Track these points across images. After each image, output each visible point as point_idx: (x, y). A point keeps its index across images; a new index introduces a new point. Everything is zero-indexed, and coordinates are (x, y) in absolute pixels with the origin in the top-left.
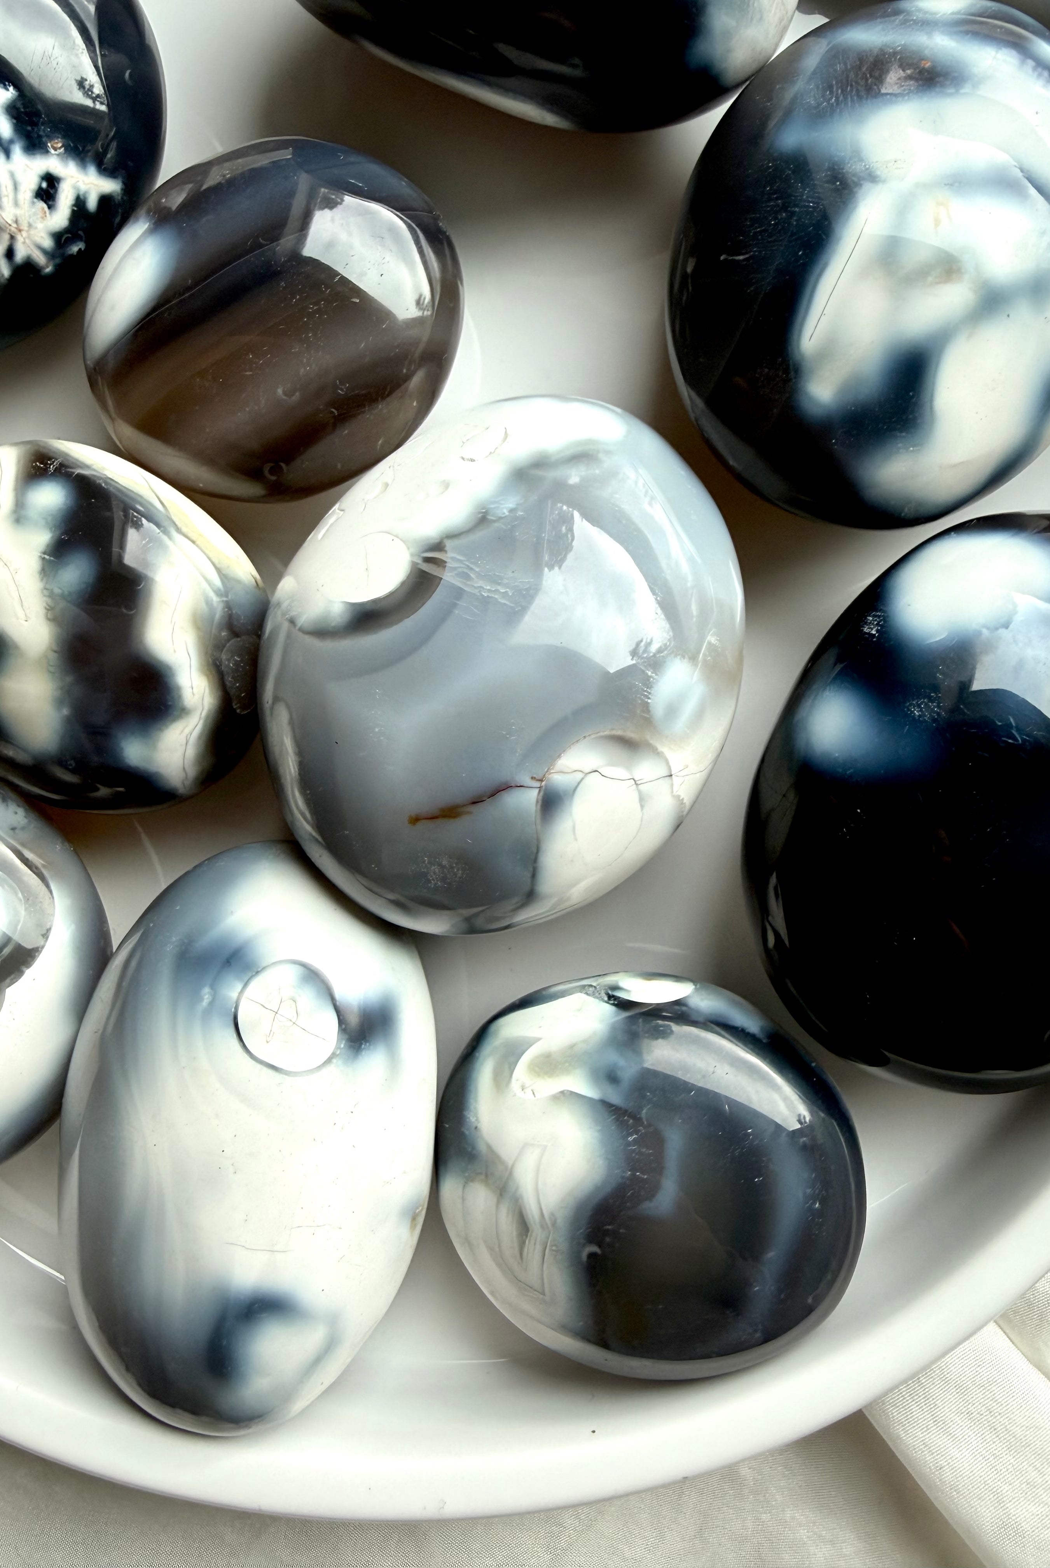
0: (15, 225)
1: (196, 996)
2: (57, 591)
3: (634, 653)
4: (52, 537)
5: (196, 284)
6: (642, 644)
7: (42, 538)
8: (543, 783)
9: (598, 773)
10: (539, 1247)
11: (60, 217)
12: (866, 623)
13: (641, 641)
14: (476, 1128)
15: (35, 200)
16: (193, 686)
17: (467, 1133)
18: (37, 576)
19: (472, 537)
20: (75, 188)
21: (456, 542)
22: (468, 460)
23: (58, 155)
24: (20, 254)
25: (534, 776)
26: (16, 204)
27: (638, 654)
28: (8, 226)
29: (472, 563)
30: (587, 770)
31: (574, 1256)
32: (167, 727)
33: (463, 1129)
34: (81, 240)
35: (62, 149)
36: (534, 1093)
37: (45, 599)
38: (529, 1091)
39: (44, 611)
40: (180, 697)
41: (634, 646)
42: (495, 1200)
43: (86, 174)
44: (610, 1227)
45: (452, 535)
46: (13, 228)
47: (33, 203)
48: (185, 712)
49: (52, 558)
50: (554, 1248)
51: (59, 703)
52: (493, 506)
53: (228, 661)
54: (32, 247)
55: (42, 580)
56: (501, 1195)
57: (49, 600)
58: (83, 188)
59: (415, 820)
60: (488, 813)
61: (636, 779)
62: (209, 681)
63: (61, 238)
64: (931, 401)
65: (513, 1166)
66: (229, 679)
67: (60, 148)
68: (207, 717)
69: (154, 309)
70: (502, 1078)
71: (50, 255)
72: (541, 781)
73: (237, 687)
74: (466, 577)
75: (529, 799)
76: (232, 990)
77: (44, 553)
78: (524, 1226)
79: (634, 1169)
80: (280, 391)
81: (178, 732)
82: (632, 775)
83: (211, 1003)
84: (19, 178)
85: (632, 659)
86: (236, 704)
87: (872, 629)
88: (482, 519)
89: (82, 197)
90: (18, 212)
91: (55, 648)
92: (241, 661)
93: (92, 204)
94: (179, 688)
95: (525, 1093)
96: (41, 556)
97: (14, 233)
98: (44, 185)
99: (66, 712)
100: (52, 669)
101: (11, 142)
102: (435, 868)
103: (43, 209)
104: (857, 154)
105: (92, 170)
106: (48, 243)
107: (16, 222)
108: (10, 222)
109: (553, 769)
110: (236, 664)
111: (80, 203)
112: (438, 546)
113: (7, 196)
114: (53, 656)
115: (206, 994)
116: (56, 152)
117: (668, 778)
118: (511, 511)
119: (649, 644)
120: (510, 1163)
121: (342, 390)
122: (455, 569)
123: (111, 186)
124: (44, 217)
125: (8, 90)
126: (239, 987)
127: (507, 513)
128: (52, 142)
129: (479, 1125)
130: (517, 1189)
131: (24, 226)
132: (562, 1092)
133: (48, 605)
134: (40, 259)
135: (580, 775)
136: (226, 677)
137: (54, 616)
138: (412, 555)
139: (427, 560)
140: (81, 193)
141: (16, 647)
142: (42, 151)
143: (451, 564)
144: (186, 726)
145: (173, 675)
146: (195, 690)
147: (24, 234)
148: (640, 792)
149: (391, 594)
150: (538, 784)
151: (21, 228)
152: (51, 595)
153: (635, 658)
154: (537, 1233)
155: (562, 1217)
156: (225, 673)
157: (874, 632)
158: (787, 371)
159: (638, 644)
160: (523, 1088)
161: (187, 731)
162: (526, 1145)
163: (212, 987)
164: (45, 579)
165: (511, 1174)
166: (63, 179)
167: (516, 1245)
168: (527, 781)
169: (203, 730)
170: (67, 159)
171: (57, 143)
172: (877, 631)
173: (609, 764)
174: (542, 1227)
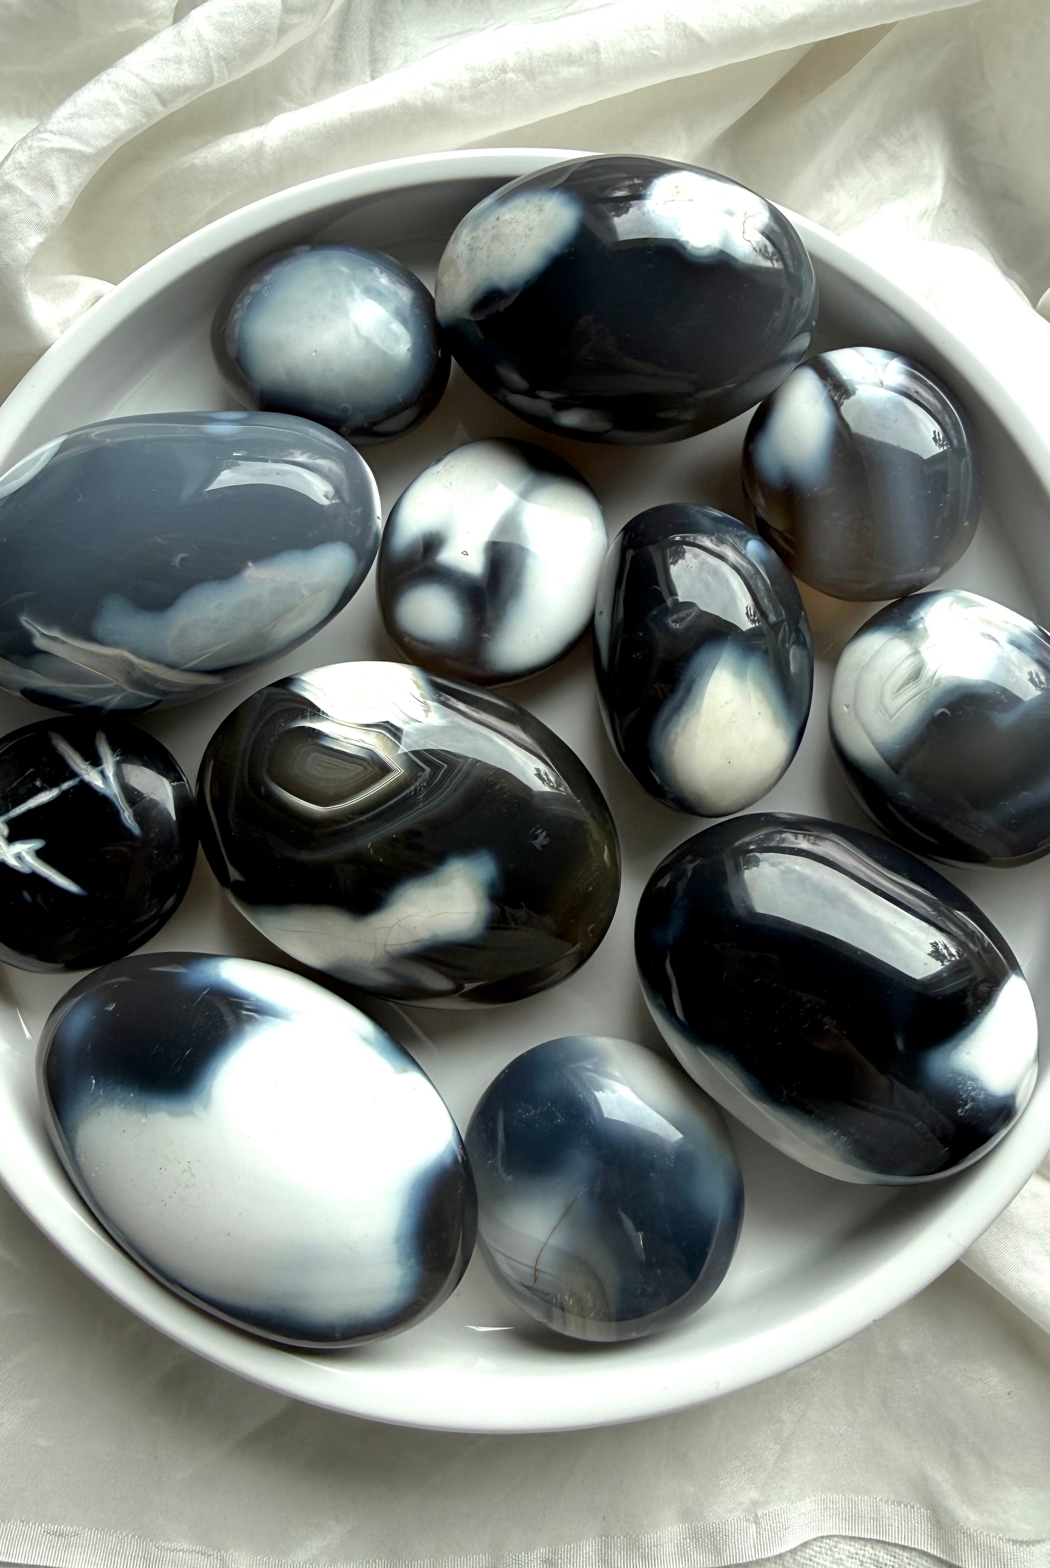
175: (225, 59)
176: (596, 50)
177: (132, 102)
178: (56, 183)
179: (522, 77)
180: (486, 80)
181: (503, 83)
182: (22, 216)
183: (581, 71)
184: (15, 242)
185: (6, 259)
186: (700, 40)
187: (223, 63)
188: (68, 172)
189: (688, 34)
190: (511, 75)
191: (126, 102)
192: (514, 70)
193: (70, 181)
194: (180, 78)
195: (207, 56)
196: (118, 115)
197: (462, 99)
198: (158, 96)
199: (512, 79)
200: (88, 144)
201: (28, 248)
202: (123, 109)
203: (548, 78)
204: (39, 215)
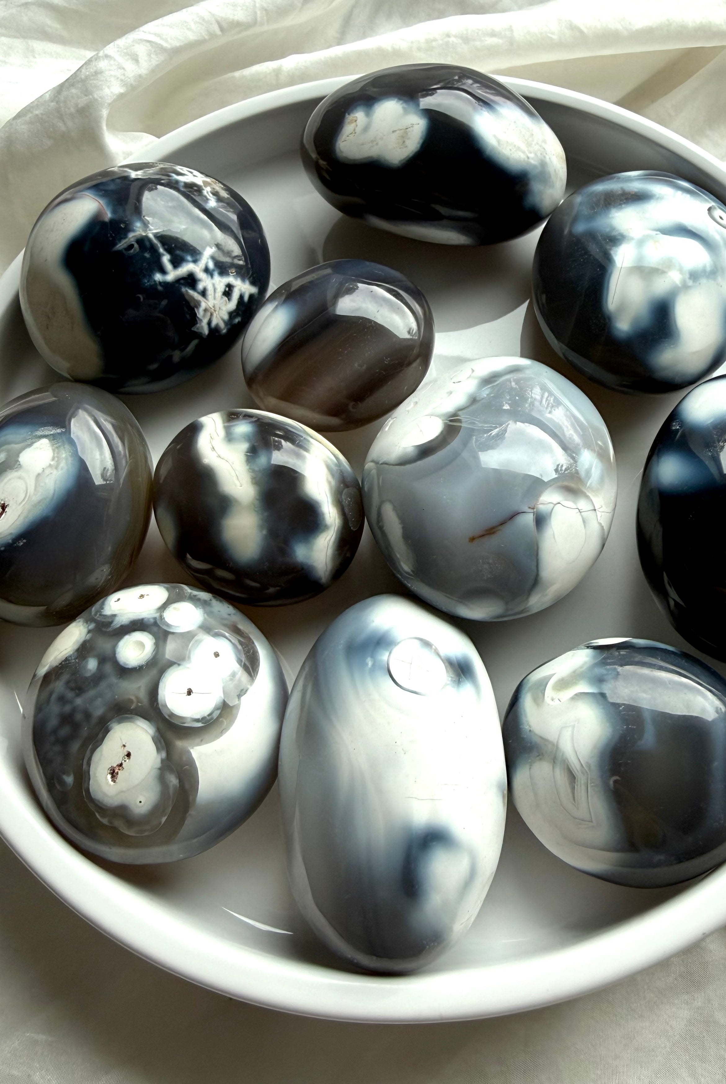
0: (213, 308)
1: (365, 664)
2: (256, 469)
3: (556, 470)
4: (250, 445)
5: (309, 322)
6: (560, 466)
7: (245, 446)
8: (535, 510)
9: (560, 504)
10: (583, 787)
11: (232, 305)
12: (673, 426)
13: (559, 465)
14: (530, 731)
15: (223, 296)
16: (330, 513)
17: (525, 736)
18: (245, 463)
19: (471, 408)
20: (240, 290)
21: (464, 411)
22: (457, 382)
23: (233, 276)
24: (214, 324)
25: (530, 506)
26: (215, 298)
27: (558, 471)
28: (210, 309)
29: (475, 418)
30: (555, 503)
31: (605, 784)
32: (318, 536)
33: (522, 736)
34: (239, 316)
35: (235, 273)
36: (559, 700)
37: (251, 474)
38: (557, 701)
39: (251, 480)
40: (324, 519)
41: (556, 467)
42: (551, 767)
43: (245, 284)
44: (621, 761)
45: (461, 409)
46: (212, 310)
47: (222, 298)
48: (326, 527)
49: (251, 454)
50: (592, 784)
51: (261, 527)
52: (478, 395)
53: (346, 500)
54: (220, 319)
55: (247, 465)
56: (554, 762)
57: (252, 474)
58: (243, 290)
59: (472, 539)
60: (508, 530)
61: (579, 509)
62: (337, 510)
63: (232, 315)
64: (675, 322)
65: (558, 742)
66: (346, 510)
67: (234, 273)
68: (337, 531)
69: (288, 337)
70: (539, 699)
71: (226, 323)
72: (533, 509)
73: (350, 515)
74: (473, 423)
75: (528, 519)
76: (384, 656)
77: (247, 452)
78: (572, 777)
79: (627, 725)
80: (356, 365)
81: (323, 539)
82: (577, 506)
83: (373, 665)
84: (217, 286)
85: (556, 474)
86: (351, 524)
87: (677, 427)
88: (473, 400)
89: (243, 295)
90: (216, 302)
91: (258, 497)
92: (351, 501)
93: (246, 298)
94: (323, 514)
95: (554, 702)
96: (245, 454)
97: (213, 312)
98: (227, 289)
99: (265, 532)
100: (256, 509)
101: (213, 270)
102: (486, 566)
103: (226, 300)
104: (613, 229)
105: (247, 282)
106: (226, 317)
107: (214, 307)
108: (211, 307)
109: (538, 502)
110: (349, 502)
111: (241, 297)
112: (455, 415)
113: (211, 295)
114: (257, 503)
115: (370, 662)
116: (233, 274)
117: (594, 511)
118: (487, 395)
119: (562, 466)
120: (555, 741)
121: (387, 361)
122: (466, 421)
123: (253, 290)
124: (226, 305)
125: (212, 248)
126: (387, 654)
127: (486, 396)
128: (231, 270)
129: (531, 729)
130: (563, 755)
131: (217, 309)
132: (576, 695)
133: (252, 477)
134: (222, 325)
135: (552, 505)
136: (345, 508)
137: (255, 481)
138: (443, 420)
139: (451, 421)
140: (243, 292)
141: (236, 501)
142: (226, 274)
143: (463, 420)
144: (328, 536)
145: (320, 507)
146: (331, 515)
147: (217, 312)
148: (582, 516)
149: (437, 437)
150: (532, 511)
151: (216, 309)
152: (253, 471)
153: (557, 474)
154: (581, 779)
155: (594, 762)
156: (344, 506)
157: (678, 428)
158: (604, 319)
159: (558, 465)
160: (553, 700)
161: (328, 538)
162: (563, 728)
163: (372, 657)
164: (249, 465)
165: (557, 748)
166: (236, 286)
167: (569, 791)
168: (526, 509)
169: (336, 539)
170: (237, 277)
171: (233, 270)
172: (679, 427)
173: (566, 500)
174: (582, 773)
175: (266, 10)
176: (511, 29)
177: (200, 23)
178: (140, 59)
179: (460, 41)
180: (435, 40)
181: (447, 43)
182: (112, 73)
183: (500, 41)
184: (104, 87)
185: (95, 96)
186: (581, 32)
187: (264, 12)
188: (149, 55)
189: (572, 27)
190: (452, 39)
191: (196, 23)
192: (455, 36)
193: (150, 61)
194: (234, 15)
195: (255, 6)
196: (189, 29)
197: (419, 49)
198: (218, 23)
199: (453, 42)
200: (166, 41)
201: (112, 93)
202: (193, 27)
203: (478, 44)
204: (124, 75)
